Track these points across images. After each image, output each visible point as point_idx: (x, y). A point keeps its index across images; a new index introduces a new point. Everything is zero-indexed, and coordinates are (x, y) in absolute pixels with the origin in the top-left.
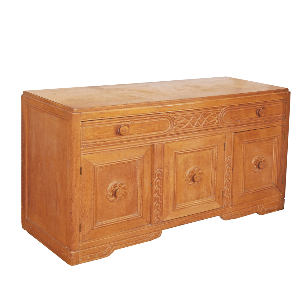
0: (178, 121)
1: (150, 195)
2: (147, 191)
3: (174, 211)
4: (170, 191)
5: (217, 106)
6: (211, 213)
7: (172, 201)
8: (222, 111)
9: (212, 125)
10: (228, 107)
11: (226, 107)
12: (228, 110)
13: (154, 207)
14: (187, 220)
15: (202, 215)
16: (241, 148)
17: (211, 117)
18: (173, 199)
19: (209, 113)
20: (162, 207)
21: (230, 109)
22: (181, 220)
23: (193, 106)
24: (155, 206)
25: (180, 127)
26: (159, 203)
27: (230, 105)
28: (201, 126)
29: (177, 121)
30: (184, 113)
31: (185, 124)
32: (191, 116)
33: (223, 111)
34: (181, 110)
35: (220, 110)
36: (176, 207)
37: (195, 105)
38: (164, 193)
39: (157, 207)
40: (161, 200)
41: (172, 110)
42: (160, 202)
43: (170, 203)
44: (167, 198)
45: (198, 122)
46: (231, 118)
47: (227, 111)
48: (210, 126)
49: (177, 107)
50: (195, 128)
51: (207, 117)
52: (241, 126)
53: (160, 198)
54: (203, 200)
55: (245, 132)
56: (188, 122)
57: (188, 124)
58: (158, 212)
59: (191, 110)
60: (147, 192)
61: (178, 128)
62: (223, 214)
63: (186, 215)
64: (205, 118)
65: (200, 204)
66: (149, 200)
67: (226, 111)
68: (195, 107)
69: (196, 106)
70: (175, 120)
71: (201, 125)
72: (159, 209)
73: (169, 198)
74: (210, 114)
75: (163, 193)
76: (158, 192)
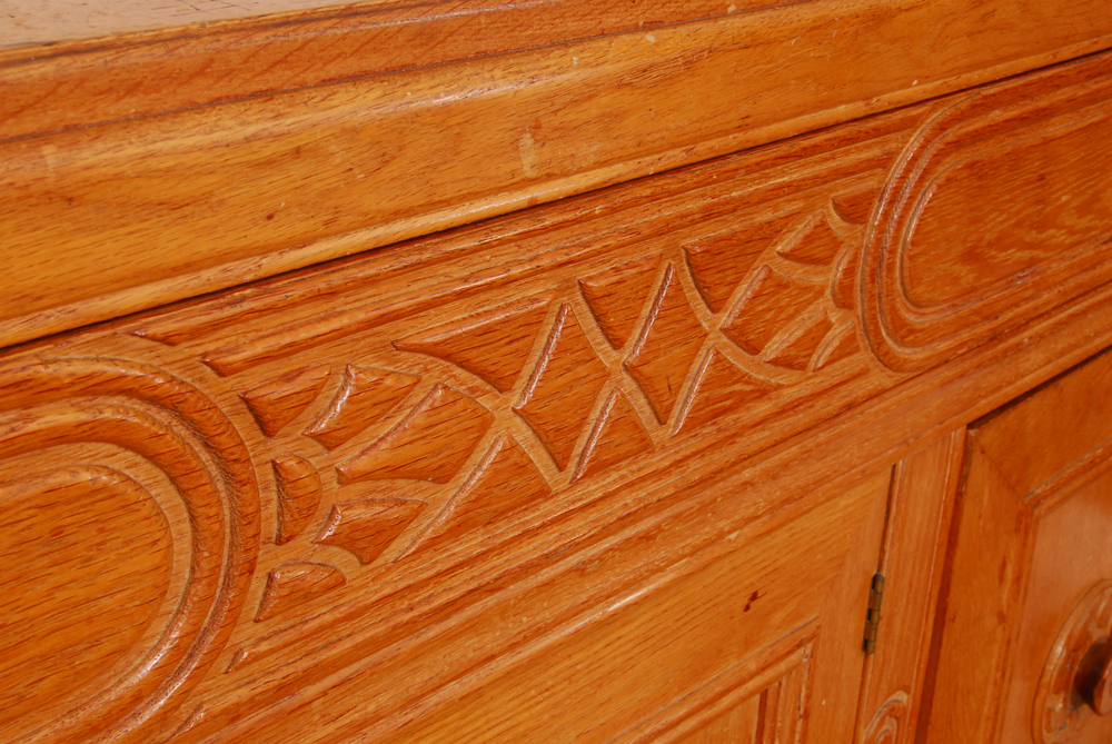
0: (328, 441)
5: (858, 108)
8: (897, 168)
9: (789, 395)
10: (963, 101)
11: (937, 116)
12: (957, 145)
16: (1001, 579)
17: (782, 285)
19: (765, 216)
21: (977, 137)
23: (563, 132)
25: (365, 541)
27: (976, 76)
28: (658, 435)
29: (318, 457)
30: (422, 288)
31: (443, 476)
32: (535, 320)
33: (913, 177)
34: (369, 221)
35: (885, 162)
37: (593, 109)
41: (204, 246)
45: (629, 385)
46: (971, 256)
47: (943, 171)
48: (763, 408)
49: (298, 170)
50: (595, 489)
51: (742, 293)
52: (1025, 335)
55: (1048, 397)
56: (484, 423)
57: (487, 454)
59: (534, 208)
61: (342, 560)
64: (715, 306)
67: (937, 159)
68: (590, 150)
69: (612, 118)
70: (279, 448)
71: (662, 422)
74: (770, 233)
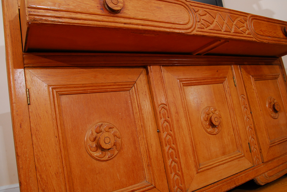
1: (160, 149)
2: (154, 142)
3: (198, 174)
4: (186, 141)
6: (244, 174)
7: (192, 157)
13: (169, 168)
14: (220, 188)
15: (235, 178)
16: (252, 84)
18: (193, 154)
20: (181, 168)
22: (211, 188)
24: (170, 166)
26: (175, 162)
36: (200, 167)
38: (178, 144)
39: (174, 168)
40: (177, 157)
42: (177, 159)
43: (191, 161)
44: (185, 153)
53: (174, 153)
54: (230, 156)
58: (176, 177)
60: (154, 144)
62: (258, 176)
63: (216, 181)
65: (228, 162)
66: (160, 157)
72: (178, 172)
73: (188, 154)
75: (176, 144)
76: (169, 142)
